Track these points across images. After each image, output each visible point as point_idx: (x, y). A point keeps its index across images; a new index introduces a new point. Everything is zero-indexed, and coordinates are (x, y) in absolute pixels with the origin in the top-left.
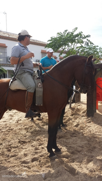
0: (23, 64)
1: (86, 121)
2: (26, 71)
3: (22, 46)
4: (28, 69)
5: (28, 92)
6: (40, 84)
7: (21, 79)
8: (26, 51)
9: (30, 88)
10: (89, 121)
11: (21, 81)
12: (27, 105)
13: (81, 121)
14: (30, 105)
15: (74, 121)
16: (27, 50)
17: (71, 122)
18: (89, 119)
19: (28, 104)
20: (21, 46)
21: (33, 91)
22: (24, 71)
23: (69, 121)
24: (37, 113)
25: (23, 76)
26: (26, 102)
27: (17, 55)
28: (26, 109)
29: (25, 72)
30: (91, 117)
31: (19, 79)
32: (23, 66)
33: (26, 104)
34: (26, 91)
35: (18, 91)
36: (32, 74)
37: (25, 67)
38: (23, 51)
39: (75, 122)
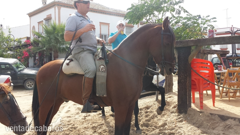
0: (80, 40)
1: (177, 119)
2: (85, 49)
3: (80, 16)
4: (88, 46)
5: (85, 77)
6: (102, 66)
7: (78, 59)
8: (85, 22)
9: (89, 72)
10: (180, 119)
11: (79, 62)
12: (84, 95)
13: (169, 119)
14: (89, 95)
15: (159, 120)
16: (88, 21)
17: (156, 120)
18: (181, 116)
19: (85, 93)
20: (78, 16)
21: (92, 77)
22: (83, 48)
23: (153, 118)
24: (97, 107)
25: (81, 55)
26: (83, 91)
27: (73, 28)
28: (83, 100)
29: (83, 51)
30: (183, 114)
31: (77, 60)
32: (81, 42)
33: (83, 93)
34: (83, 75)
35: (75, 75)
36: (94, 54)
37: (83, 43)
38: (81, 22)
39: (161, 121)
